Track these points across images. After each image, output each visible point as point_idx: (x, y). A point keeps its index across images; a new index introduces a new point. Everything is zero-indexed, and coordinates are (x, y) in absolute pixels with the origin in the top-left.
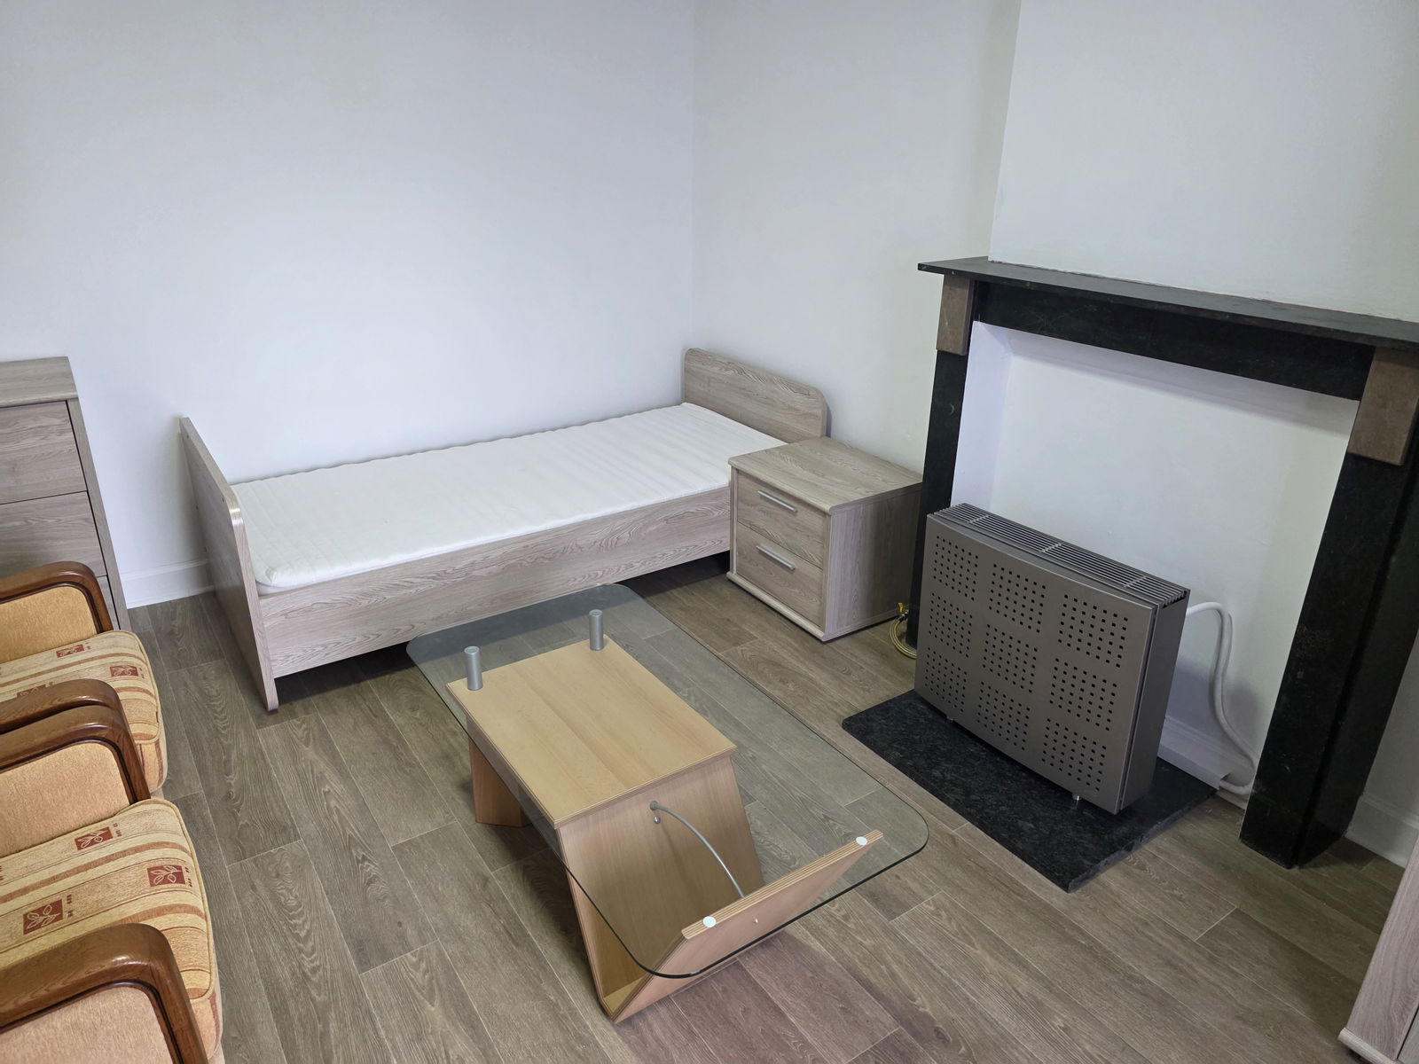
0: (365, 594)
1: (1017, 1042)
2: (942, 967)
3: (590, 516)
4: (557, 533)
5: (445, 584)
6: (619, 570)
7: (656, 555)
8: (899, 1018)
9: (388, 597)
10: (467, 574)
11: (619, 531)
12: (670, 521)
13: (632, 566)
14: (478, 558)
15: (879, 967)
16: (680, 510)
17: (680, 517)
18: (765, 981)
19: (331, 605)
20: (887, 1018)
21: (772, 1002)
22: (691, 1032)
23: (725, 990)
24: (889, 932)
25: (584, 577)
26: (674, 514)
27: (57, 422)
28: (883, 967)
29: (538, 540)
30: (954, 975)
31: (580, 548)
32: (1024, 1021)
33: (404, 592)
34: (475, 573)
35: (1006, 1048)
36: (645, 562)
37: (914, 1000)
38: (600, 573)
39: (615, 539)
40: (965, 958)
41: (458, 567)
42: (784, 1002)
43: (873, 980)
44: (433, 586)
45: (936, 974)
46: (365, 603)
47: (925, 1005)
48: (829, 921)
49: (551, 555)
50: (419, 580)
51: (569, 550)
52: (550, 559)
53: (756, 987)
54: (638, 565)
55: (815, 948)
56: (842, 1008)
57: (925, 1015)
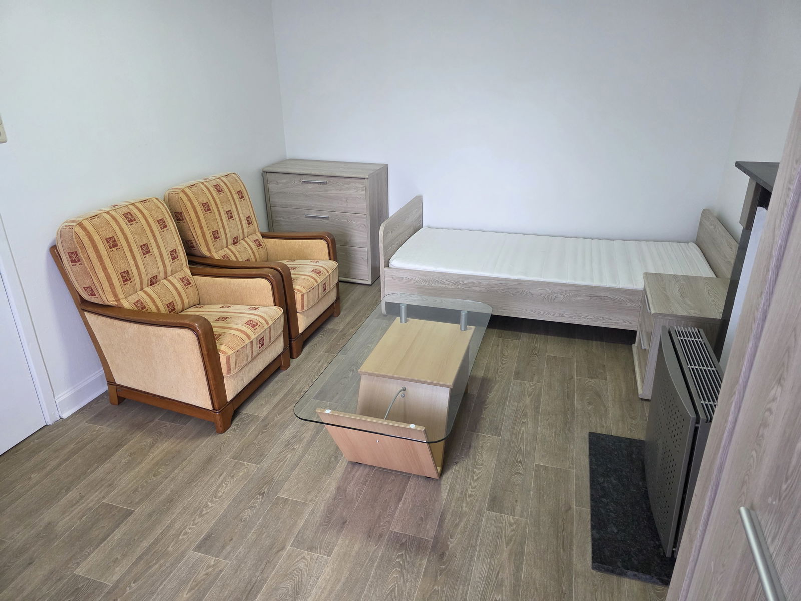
0: (424, 281)
1: (468, 585)
2: (481, 540)
3: (542, 280)
4: (519, 282)
5: (458, 288)
6: (554, 315)
7: (580, 315)
8: (436, 539)
9: (433, 285)
10: (469, 287)
11: (557, 293)
12: (592, 298)
13: (563, 315)
14: (476, 282)
15: (456, 519)
16: (602, 294)
17: (601, 298)
18: (410, 488)
19: (410, 280)
20: (432, 534)
21: (402, 496)
22: (366, 482)
23: (394, 480)
24: (480, 513)
25: (532, 311)
26: (596, 295)
27: (361, 186)
28: (457, 520)
29: (508, 283)
30: (480, 546)
31: (532, 295)
32: (484, 583)
33: (440, 285)
34: (473, 288)
35: (460, 582)
36: (572, 316)
37: (451, 538)
38: (542, 312)
39: (554, 297)
40: (496, 545)
41: (465, 282)
42: (405, 499)
43: (447, 520)
44: (453, 287)
45: (474, 540)
46: (423, 284)
47: (452, 543)
48: (462, 492)
49: (514, 293)
50: (447, 282)
51: (525, 293)
52: (513, 294)
53: (404, 488)
54: (567, 316)
55: (443, 495)
56: (422, 517)
57: (447, 546)
